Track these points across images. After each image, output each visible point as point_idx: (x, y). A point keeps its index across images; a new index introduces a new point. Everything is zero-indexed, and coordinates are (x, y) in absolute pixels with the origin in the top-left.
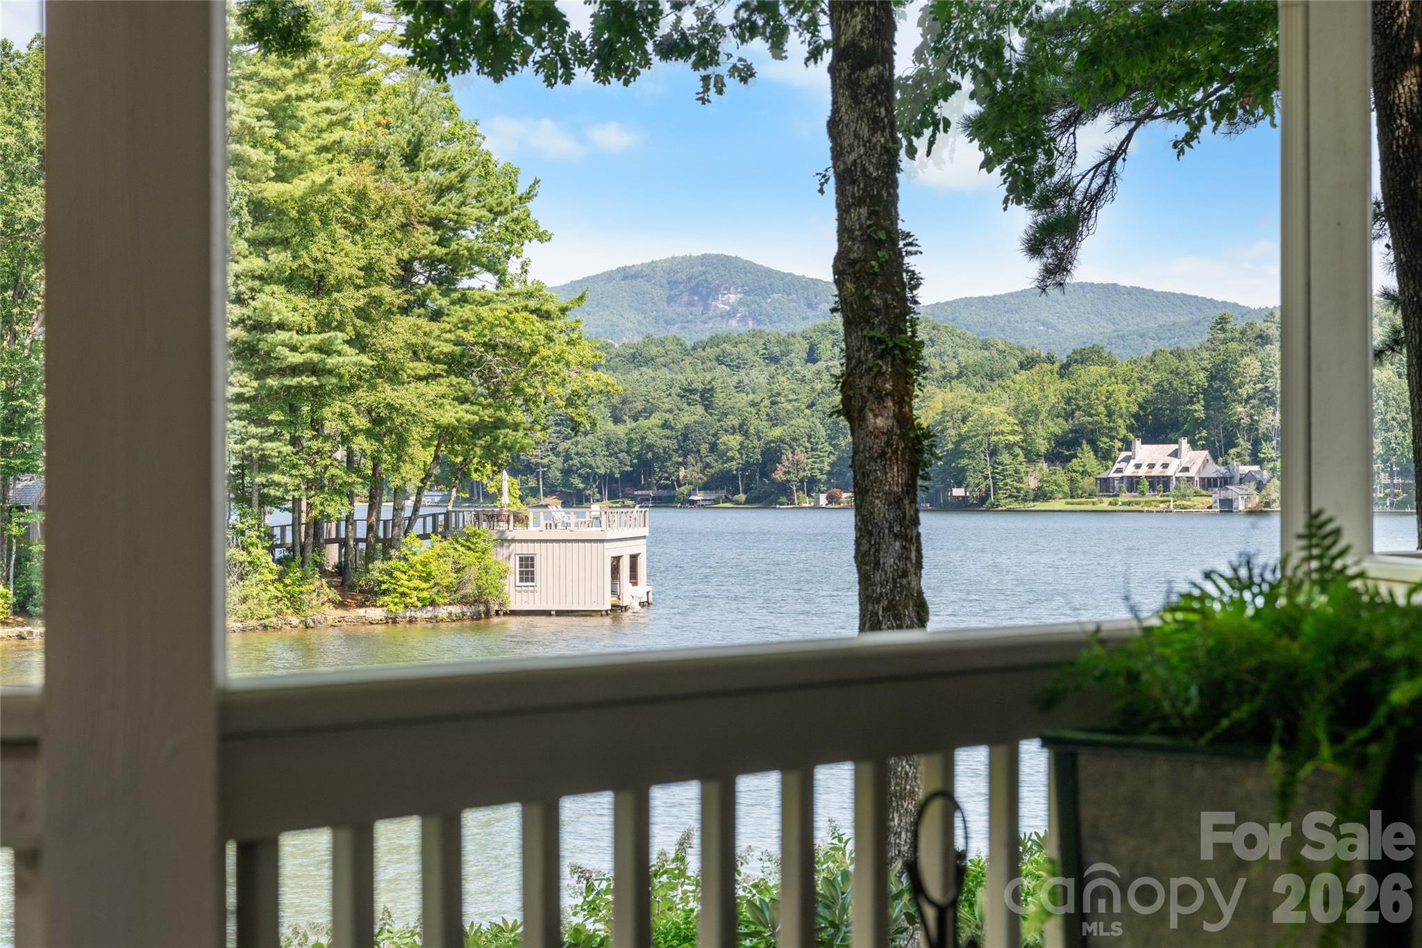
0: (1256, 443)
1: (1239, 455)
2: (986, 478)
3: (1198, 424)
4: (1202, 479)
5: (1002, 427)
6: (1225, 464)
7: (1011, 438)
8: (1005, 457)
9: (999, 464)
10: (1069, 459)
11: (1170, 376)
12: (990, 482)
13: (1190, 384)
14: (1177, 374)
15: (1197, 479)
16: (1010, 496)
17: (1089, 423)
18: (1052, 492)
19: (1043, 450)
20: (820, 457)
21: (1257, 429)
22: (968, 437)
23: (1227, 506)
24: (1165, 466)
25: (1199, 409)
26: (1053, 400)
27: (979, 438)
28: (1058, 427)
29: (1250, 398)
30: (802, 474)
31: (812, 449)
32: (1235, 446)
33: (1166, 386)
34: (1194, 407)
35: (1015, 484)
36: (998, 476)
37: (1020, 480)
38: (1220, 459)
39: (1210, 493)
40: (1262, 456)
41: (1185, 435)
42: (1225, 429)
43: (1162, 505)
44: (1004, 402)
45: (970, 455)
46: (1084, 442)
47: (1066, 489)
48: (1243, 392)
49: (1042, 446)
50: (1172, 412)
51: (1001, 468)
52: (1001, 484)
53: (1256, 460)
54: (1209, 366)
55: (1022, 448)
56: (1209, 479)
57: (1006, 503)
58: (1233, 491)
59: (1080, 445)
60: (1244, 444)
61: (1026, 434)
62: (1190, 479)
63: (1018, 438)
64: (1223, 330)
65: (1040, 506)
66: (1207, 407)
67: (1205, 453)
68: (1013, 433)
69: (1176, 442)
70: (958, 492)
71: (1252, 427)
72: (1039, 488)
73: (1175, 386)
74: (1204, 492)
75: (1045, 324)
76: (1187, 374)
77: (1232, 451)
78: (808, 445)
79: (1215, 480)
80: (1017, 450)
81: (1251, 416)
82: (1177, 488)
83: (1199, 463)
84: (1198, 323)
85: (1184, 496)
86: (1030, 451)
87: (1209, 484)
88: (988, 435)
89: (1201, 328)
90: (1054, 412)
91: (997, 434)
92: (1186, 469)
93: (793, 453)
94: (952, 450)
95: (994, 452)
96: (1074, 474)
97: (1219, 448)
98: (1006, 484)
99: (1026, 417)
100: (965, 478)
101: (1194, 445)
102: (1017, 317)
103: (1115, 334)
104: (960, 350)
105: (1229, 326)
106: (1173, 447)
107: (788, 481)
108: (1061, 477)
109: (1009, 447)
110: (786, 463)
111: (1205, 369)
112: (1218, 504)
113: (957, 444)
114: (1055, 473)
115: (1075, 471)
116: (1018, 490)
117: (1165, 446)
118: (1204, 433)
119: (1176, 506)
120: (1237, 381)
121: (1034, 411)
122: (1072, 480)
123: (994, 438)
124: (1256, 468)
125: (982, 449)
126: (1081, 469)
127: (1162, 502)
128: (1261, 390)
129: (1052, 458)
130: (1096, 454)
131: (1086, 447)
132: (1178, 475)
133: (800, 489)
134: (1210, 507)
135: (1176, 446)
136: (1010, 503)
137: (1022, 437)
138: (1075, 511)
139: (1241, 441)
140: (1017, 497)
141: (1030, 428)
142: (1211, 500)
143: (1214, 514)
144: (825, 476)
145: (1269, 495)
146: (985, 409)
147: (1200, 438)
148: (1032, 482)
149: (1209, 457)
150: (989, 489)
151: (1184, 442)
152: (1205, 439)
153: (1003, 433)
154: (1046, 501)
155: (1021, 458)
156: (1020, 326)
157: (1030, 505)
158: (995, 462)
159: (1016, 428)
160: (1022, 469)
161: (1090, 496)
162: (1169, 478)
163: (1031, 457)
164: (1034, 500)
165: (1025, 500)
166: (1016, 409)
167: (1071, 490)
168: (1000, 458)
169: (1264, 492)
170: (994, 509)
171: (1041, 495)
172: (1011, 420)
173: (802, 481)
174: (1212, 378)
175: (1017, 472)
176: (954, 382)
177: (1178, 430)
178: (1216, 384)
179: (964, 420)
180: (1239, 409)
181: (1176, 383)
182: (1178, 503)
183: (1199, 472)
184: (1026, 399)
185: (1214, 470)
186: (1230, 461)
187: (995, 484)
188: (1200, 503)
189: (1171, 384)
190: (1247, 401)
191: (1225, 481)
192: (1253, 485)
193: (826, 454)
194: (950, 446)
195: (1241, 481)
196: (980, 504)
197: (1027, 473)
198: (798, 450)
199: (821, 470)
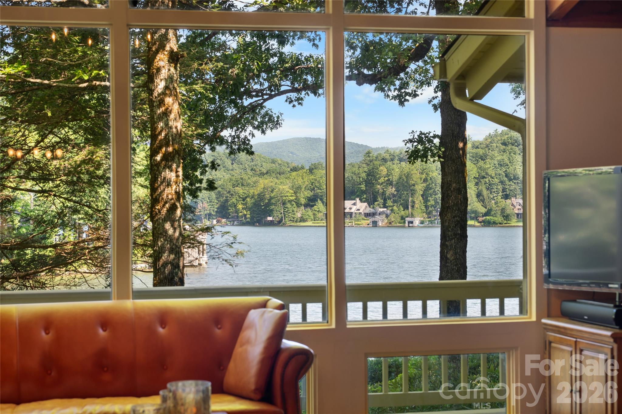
0: (385, 200)
1: (378, 205)
2: (281, 214)
3: (363, 192)
4: (365, 213)
5: (287, 194)
6: (373, 208)
7: (291, 198)
8: (289, 205)
9: (286, 208)
10: (313, 206)
11: (352, 174)
12: (283, 215)
13: (359, 178)
14: (355, 174)
15: (363, 213)
16: (291, 220)
17: (320, 193)
18: (307, 219)
19: (303, 203)
20: (213, 205)
21: (385, 194)
22: (275, 198)
23: (375, 224)
24: (350, 209)
25: (363, 187)
26: (307, 183)
27: (279, 198)
28: (309, 194)
29: (382, 183)
30: (206, 212)
31: (210, 202)
32: (377, 201)
33: (351, 179)
34: (361, 186)
35: (292, 216)
36: (286, 213)
37: (294, 214)
38: (371, 206)
39: (368, 219)
40: (387, 205)
41: (358, 196)
42: (373, 194)
43: (350, 224)
44: (288, 184)
45: (275, 204)
46: (319, 200)
47: (312, 217)
48: (380, 181)
49: (303, 201)
50: (353, 188)
51: (287, 209)
52: (287, 216)
53: (385, 207)
54: (367, 170)
55: (295, 202)
56: (367, 214)
57: (289, 223)
58: (377, 218)
59: (317, 201)
60: (380, 201)
61: (297, 196)
62: (360, 213)
63: (293, 198)
64: (369, 156)
65: (302, 224)
66: (366, 186)
67: (366, 204)
68: (292, 196)
69: (354, 199)
70: (270, 219)
71: (383, 193)
72: (302, 217)
73: (354, 178)
74: (366, 219)
75: (292, 153)
76: (359, 174)
77: (376, 203)
78: (208, 200)
79: (370, 214)
80: (293, 203)
81: (383, 189)
82: (355, 217)
83: (364, 207)
84: (352, 153)
85: (358, 220)
86: (298, 203)
87: (367, 215)
88: (282, 197)
89: (353, 155)
90: (307, 188)
91: (285, 196)
92: (359, 210)
93: (202, 203)
94: (267, 203)
95: (284, 204)
96: (315, 212)
97: (371, 202)
98: (289, 216)
99: (297, 190)
100: (273, 213)
101: (361, 200)
102: (281, 150)
103: (320, 157)
104: (264, 164)
105: (371, 155)
106: (353, 202)
107: (201, 215)
108: (310, 212)
109: (290, 201)
110: (200, 208)
111: (365, 172)
112: (371, 223)
113: (269, 200)
114: (308, 212)
115: (315, 211)
116: (294, 218)
117: (350, 201)
118: (365, 196)
119: (355, 224)
120: (378, 176)
121: (299, 188)
122: (314, 214)
123: (285, 198)
124: (385, 209)
125: (279, 202)
126: (318, 210)
127: (350, 222)
128: (387, 180)
129: (306, 206)
130: (323, 204)
131: (319, 201)
132: (355, 212)
133: (205, 218)
134: (368, 225)
135: (355, 201)
136: (291, 223)
137: (295, 197)
138: (316, 226)
139: (379, 199)
140: (293, 221)
141: (298, 195)
142: (369, 222)
143: (370, 227)
144: (215, 213)
145: (391, 219)
146: (280, 187)
147: (363, 198)
148: (299, 215)
149: (367, 205)
150: (282, 218)
151: (358, 199)
152: (365, 198)
153: (288, 196)
154: (304, 222)
155: (295, 205)
156: (282, 154)
157: (298, 224)
158: (285, 207)
159: (293, 194)
160: (295, 210)
161: (322, 220)
162: (352, 213)
163: (299, 205)
164: (300, 222)
165: (296, 222)
166: (293, 186)
167: (314, 218)
168: (286, 206)
169: (389, 218)
170: (284, 225)
171: (302, 220)
172: (291, 191)
173: (206, 215)
174: (368, 175)
175: (293, 211)
176: (265, 176)
177: (354, 195)
178: (370, 178)
179: (272, 191)
180: (379, 186)
181: (354, 177)
182: (356, 223)
183: (363, 211)
184: (296, 183)
185: (369, 210)
186: (375, 207)
187: (284, 216)
188: (364, 222)
189: (352, 177)
190: (381, 184)
191: (373, 214)
192: (384, 216)
193: (215, 204)
194: (267, 201)
195: (380, 214)
196: (279, 223)
197: (297, 211)
198: (204, 202)
199: (213, 210)
